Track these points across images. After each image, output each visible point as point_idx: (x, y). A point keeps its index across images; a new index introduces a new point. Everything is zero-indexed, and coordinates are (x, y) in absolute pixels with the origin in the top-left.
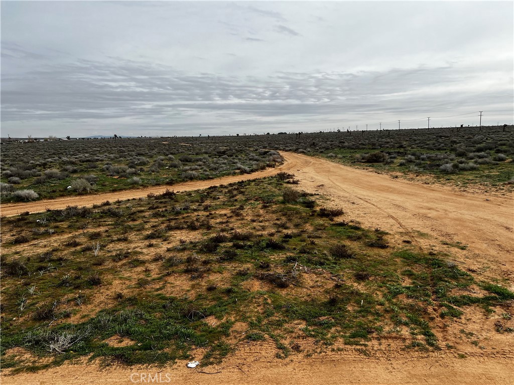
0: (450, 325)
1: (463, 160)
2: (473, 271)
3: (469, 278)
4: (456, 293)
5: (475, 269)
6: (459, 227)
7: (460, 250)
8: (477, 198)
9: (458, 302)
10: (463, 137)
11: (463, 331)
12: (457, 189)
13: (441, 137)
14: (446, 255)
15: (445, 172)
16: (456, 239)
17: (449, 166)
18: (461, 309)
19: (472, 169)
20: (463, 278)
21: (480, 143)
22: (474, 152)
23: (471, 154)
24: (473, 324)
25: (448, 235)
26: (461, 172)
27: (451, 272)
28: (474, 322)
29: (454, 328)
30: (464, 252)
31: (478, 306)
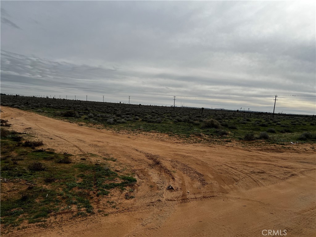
0: (102, 200)
1: (119, 118)
2: (118, 171)
3: (115, 175)
4: (107, 183)
5: (119, 170)
6: (113, 151)
7: (113, 162)
8: (124, 136)
9: (107, 187)
10: (121, 108)
11: (109, 201)
12: (115, 132)
13: (109, 107)
14: (105, 164)
15: (110, 123)
16: (111, 156)
17: (112, 120)
18: (109, 191)
19: (123, 123)
20: (112, 175)
21: (128, 112)
22: (125, 115)
23: (124, 116)
24: (114, 197)
25: (107, 155)
26: (118, 124)
27: (106, 172)
28: (115, 196)
29: (103, 201)
30: (115, 162)
31: (118, 188)
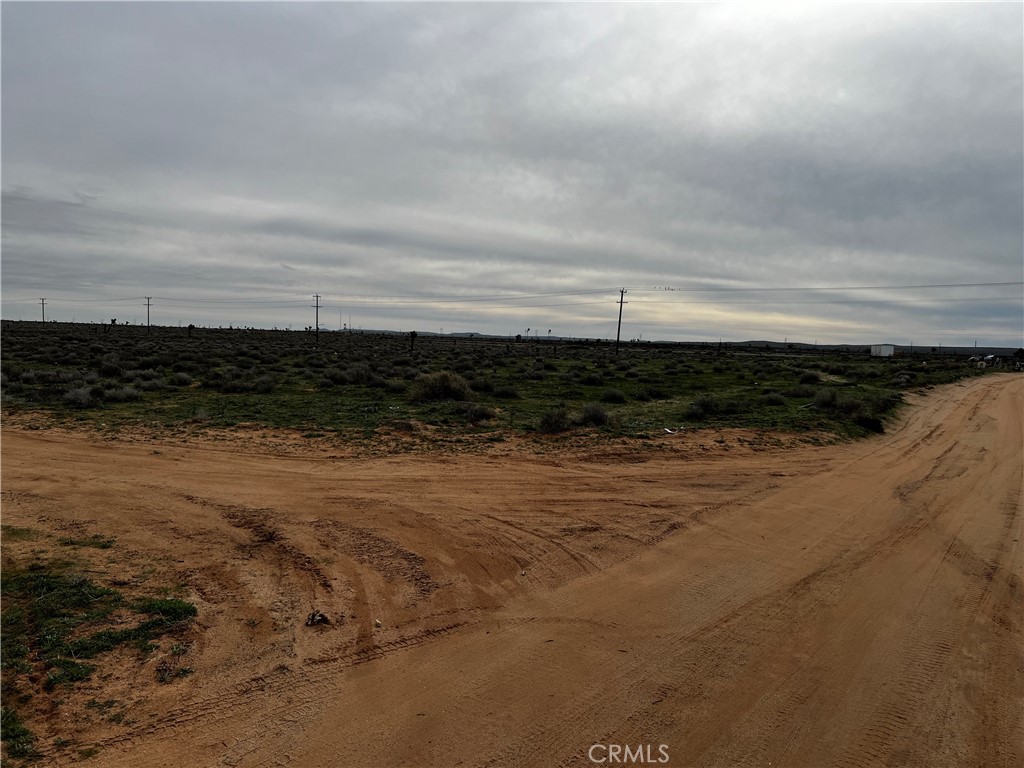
0: (66, 700)
1: (114, 381)
2: (122, 584)
3: (112, 598)
4: (83, 634)
5: (126, 580)
6: (99, 508)
7: (99, 551)
8: (138, 450)
9: (86, 649)
10: (117, 342)
11: (94, 702)
12: (98, 436)
13: (70, 339)
14: (68, 564)
15: (76, 405)
16: (92, 531)
17: (84, 393)
18: (92, 662)
19: (131, 399)
20: (100, 602)
21: (147, 355)
22: (135, 368)
23: (130, 373)
24: (116, 683)
25: (76, 525)
26: (109, 404)
27: (74, 594)
28: (117, 678)
29: (73, 703)
30: (108, 552)
31: (126, 645)
